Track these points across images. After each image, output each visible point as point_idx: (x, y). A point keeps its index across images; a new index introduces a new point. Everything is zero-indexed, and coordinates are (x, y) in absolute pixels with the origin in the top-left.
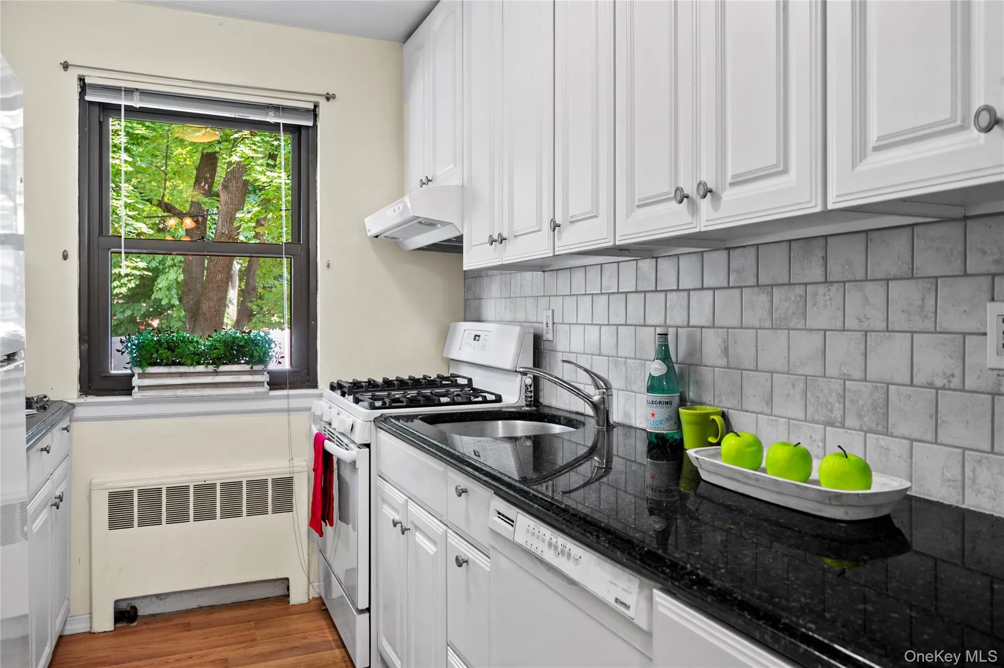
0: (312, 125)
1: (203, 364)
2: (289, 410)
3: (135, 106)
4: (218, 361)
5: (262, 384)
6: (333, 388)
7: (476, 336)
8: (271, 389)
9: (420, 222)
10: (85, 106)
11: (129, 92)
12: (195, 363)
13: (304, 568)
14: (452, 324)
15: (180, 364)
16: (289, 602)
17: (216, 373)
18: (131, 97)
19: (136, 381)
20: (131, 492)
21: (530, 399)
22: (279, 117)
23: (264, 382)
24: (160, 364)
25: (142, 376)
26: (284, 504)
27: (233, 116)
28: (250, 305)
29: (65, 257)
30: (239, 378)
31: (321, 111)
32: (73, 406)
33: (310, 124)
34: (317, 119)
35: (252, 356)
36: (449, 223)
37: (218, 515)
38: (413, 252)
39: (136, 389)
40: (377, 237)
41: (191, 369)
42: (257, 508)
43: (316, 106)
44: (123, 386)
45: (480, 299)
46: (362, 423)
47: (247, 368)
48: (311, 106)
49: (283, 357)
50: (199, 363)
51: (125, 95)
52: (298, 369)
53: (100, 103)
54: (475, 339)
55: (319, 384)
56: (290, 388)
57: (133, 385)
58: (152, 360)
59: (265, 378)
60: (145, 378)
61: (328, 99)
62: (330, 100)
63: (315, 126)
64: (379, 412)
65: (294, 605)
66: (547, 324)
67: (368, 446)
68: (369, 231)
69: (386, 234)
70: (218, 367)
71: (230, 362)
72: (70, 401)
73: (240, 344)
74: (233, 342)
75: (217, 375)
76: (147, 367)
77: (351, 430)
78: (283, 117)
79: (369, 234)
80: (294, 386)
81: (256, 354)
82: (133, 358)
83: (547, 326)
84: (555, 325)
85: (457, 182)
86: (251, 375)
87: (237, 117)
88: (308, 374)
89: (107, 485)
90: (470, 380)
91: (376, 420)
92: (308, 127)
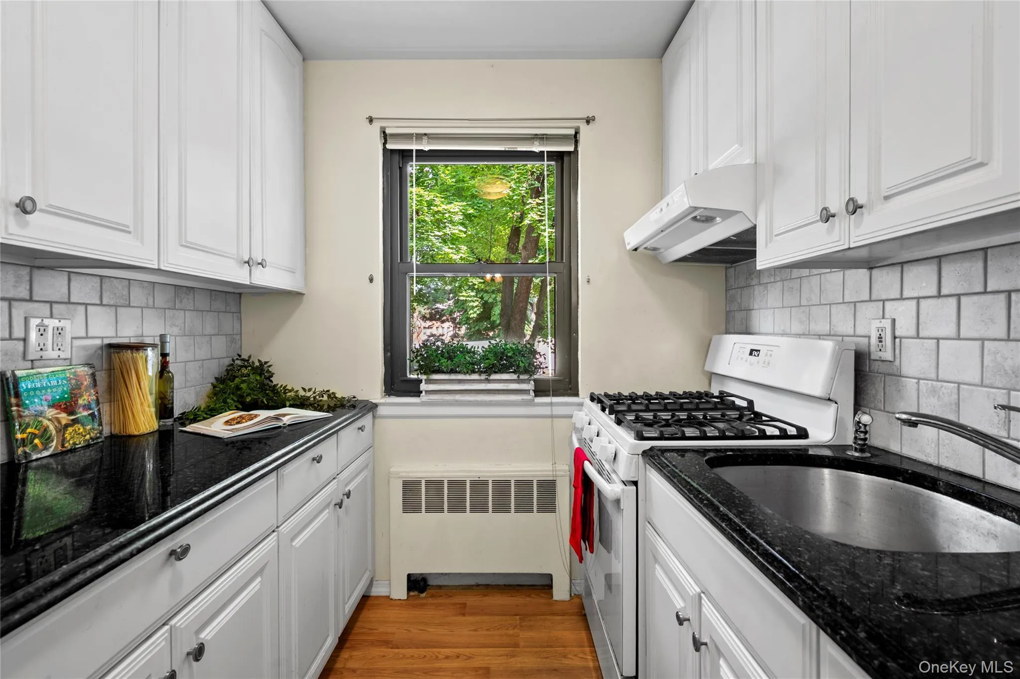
0: (573, 150)
1: (477, 372)
2: (552, 417)
3: (424, 149)
4: (491, 370)
5: (528, 392)
6: (592, 399)
7: (752, 351)
8: (536, 396)
9: (695, 218)
10: (389, 154)
11: (419, 137)
12: (470, 372)
13: (566, 567)
14: (715, 338)
15: (456, 372)
16: (552, 597)
17: (488, 381)
18: (420, 142)
19: (423, 387)
20: (419, 482)
21: (860, 442)
22: (543, 145)
23: (529, 390)
24: (443, 372)
25: (429, 381)
26: (548, 505)
27: (503, 149)
28: (540, 322)
29: (371, 280)
30: (507, 386)
31: (582, 137)
32: (375, 406)
33: (571, 149)
34: (578, 144)
35: (518, 366)
36: (736, 212)
37: (490, 509)
38: (673, 264)
39: (424, 393)
40: (636, 250)
41: (468, 377)
42: (524, 506)
43: (577, 133)
44: (413, 390)
45: (749, 310)
46: (628, 456)
47: (515, 377)
48: (572, 132)
49: (547, 367)
50: (473, 372)
51: (416, 141)
52: (561, 378)
53: (399, 150)
54: (751, 354)
55: (580, 392)
56: (554, 395)
57: (421, 389)
58: (435, 368)
59: (530, 386)
60: (430, 383)
61: (588, 122)
62: (590, 124)
63: (576, 151)
64: (648, 444)
65: (556, 601)
66: (880, 338)
67: (635, 483)
68: (629, 243)
69: (645, 246)
70: (489, 375)
71: (500, 371)
72: (374, 401)
73: (509, 355)
74: (503, 353)
75: (489, 383)
76: (430, 374)
77: (615, 459)
78: (547, 145)
79: (628, 247)
80: (556, 394)
81: (521, 365)
82: (420, 366)
83: (881, 342)
84: (897, 340)
85: (749, 161)
86: (518, 383)
87: (507, 149)
88: (570, 383)
89: (401, 474)
90: (751, 403)
91: (645, 453)
92: (569, 153)
